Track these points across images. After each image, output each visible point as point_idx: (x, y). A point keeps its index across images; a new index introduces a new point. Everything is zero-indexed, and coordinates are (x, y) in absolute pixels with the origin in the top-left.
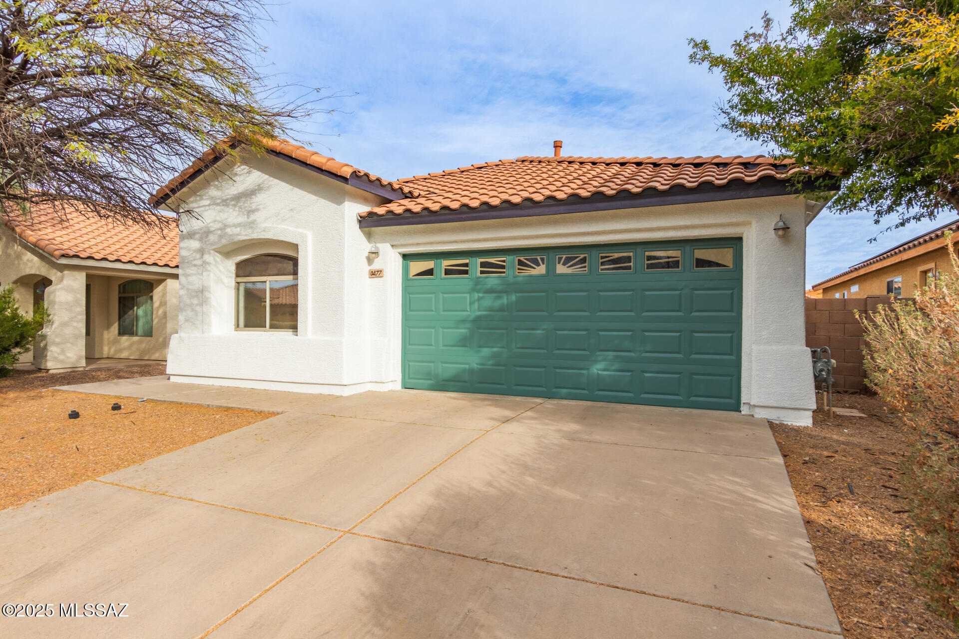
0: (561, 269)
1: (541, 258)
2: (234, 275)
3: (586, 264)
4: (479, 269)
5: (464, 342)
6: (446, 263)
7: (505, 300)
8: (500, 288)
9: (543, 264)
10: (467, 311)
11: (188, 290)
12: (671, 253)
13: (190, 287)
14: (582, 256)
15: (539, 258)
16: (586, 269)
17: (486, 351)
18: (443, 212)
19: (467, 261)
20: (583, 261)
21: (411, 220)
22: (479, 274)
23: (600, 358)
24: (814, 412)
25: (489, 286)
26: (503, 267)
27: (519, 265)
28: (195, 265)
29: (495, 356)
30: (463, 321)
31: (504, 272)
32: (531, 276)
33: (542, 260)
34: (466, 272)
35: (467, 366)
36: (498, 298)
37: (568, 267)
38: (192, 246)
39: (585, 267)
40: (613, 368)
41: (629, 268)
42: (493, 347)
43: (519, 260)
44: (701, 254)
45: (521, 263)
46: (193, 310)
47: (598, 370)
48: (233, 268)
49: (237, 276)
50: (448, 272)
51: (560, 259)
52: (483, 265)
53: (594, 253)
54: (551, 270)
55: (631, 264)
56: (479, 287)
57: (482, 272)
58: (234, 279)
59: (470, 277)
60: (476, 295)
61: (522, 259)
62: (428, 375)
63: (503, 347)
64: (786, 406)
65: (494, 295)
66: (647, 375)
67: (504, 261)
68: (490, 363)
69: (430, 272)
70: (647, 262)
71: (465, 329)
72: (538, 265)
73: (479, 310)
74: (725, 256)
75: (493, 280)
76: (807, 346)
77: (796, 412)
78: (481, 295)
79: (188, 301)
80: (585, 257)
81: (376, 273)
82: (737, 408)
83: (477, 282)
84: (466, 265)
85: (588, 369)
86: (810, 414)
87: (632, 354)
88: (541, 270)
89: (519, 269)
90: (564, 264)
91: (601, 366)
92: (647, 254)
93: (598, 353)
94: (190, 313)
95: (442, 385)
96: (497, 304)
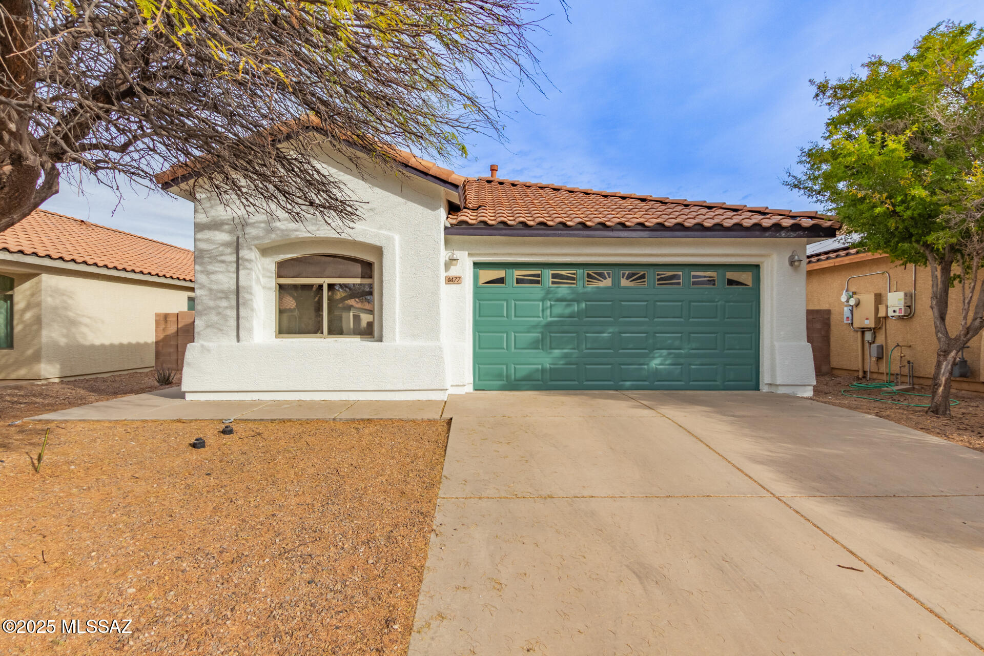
0: (624, 282)
1: (607, 273)
2: (274, 276)
3: (645, 280)
4: (551, 280)
5: (535, 345)
6: (518, 273)
7: (575, 308)
8: (570, 297)
9: (609, 277)
10: (539, 317)
11: (210, 290)
12: (708, 274)
13: (214, 287)
14: (642, 273)
15: (605, 272)
16: (645, 283)
17: (557, 352)
18: (539, 227)
19: (539, 272)
20: (643, 277)
21: (504, 231)
22: (550, 285)
23: (657, 355)
24: (814, 386)
25: (559, 296)
26: (573, 279)
27: (588, 278)
28: (223, 262)
29: (566, 356)
30: (535, 327)
31: (574, 284)
32: (598, 288)
33: (609, 274)
34: (538, 282)
35: (540, 367)
36: (568, 306)
37: (631, 281)
38: (218, 238)
39: (644, 282)
40: (668, 362)
41: (679, 284)
42: (563, 349)
43: (588, 274)
44: (730, 275)
45: (589, 276)
46: (219, 314)
47: (655, 365)
48: (273, 267)
49: (279, 276)
50: (519, 281)
51: (624, 275)
52: (554, 276)
53: (651, 270)
54: (616, 284)
55: (681, 281)
56: (550, 296)
57: (553, 283)
58: (274, 280)
59: (542, 286)
60: (548, 303)
61: (590, 272)
62: (499, 376)
63: (574, 349)
64: (799, 384)
65: (565, 303)
66: (693, 367)
67: (574, 274)
68: (561, 362)
69: (501, 281)
70: (692, 280)
71: (538, 333)
72: (605, 278)
73: (551, 316)
74: (745, 277)
75: (563, 290)
76: (808, 342)
77: (804, 387)
78: (552, 303)
79: (211, 304)
80: (645, 274)
81: (454, 279)
82: (757, 388)
83: (548, 292)
84: (538, 276)
85: (648, 364)
86: (811, 388)
87: (682, 351)
88: (608, 282)
89: (588, 281)
90: (627, 278)
91: (657, 361)
92: (693, 273)
93: (656, 351)
94: (214, 318)
95: (513, 385)
96: (568, 311)
